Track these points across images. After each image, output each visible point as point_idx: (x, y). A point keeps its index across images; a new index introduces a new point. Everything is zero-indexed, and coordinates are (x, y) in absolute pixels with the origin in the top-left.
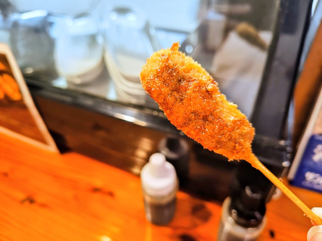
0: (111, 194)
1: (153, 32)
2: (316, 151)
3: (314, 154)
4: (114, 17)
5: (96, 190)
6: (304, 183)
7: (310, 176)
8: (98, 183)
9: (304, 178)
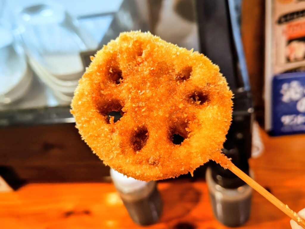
0: (87, 213)
1: (77, 23)
2: (282, 92)
3: (281, 95)
4: (27, 18)
5: (69, 214)
6: (283, 129)
7: (286, 120)
8: (69, 206)
9: (282, 124)
